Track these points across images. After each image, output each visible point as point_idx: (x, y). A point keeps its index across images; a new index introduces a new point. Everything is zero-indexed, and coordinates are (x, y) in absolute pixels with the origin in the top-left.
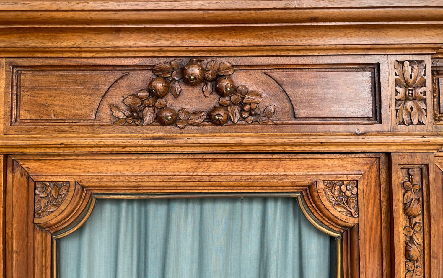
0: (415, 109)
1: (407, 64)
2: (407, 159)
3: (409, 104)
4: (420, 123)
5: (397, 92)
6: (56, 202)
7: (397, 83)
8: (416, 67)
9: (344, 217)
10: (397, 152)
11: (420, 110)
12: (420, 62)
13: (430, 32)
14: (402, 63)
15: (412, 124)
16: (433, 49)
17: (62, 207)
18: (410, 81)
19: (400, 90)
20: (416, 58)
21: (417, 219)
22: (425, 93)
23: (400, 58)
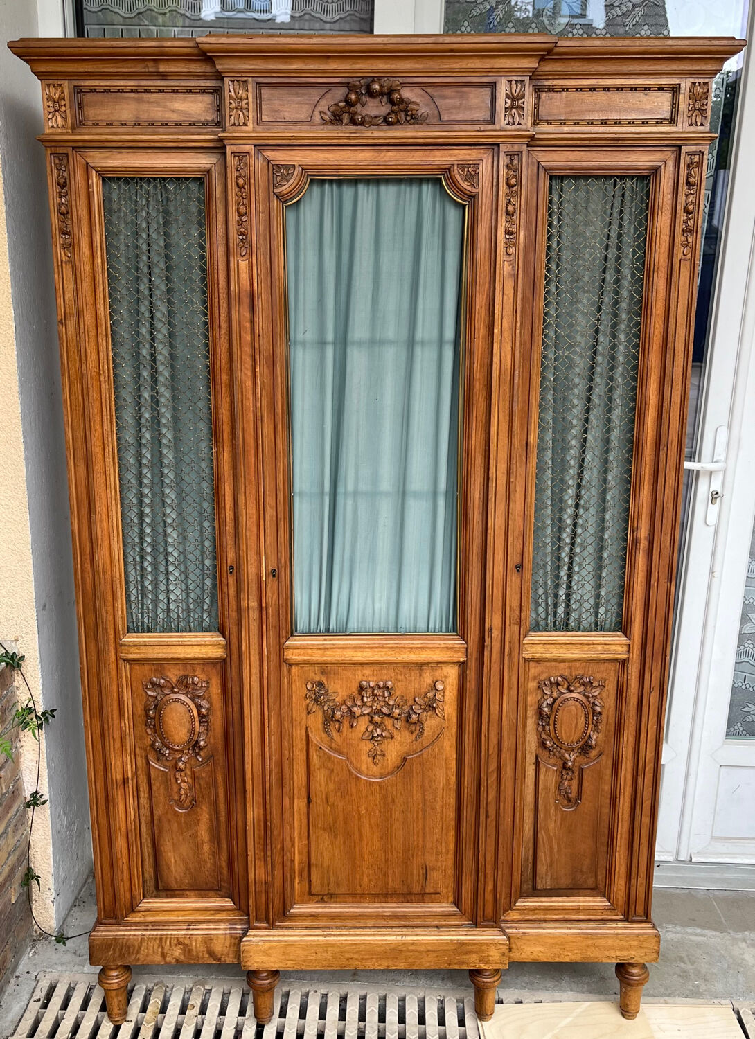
0: (517, 115)
1: (513, 82)
2: (509, 148)
3: (514, 111)
4: (519, 124)
5: (506, 103)
6: (286, 178)
7: (507, 96)
8: (519, 85)
9: (470, 189)
10: (503, 143)
11: (519, 115)
12: (522, 81)
13: (526, 60)
14: (510, 82)
15: (514, 124)
16: (530, 71)
17: (291, 182)
18: (515, 94)
19: (509, 101)
20: (519, 78)
21: (515, 189)
22: (523, 103)
23: (510, 78)
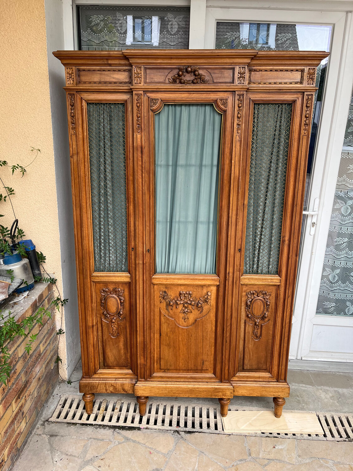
1: (241, 68)
2: (239, 93)
3: (241, 78)
4: (243, 83)
5: (238, 75)
6: (155, 104)
7: (239, 73)
8: (243, 69)
9: (224, 108)
10: (237, 91)
11: (243, 80)
12: (244, 67)
14: (240, 67)
15: (241, 84)
16: (248, 64)
17: (157, 105)
18: (242, 72)
19: (239, 75)
21: (241, 108)
22: (245, 75)
23: (240, 66)
